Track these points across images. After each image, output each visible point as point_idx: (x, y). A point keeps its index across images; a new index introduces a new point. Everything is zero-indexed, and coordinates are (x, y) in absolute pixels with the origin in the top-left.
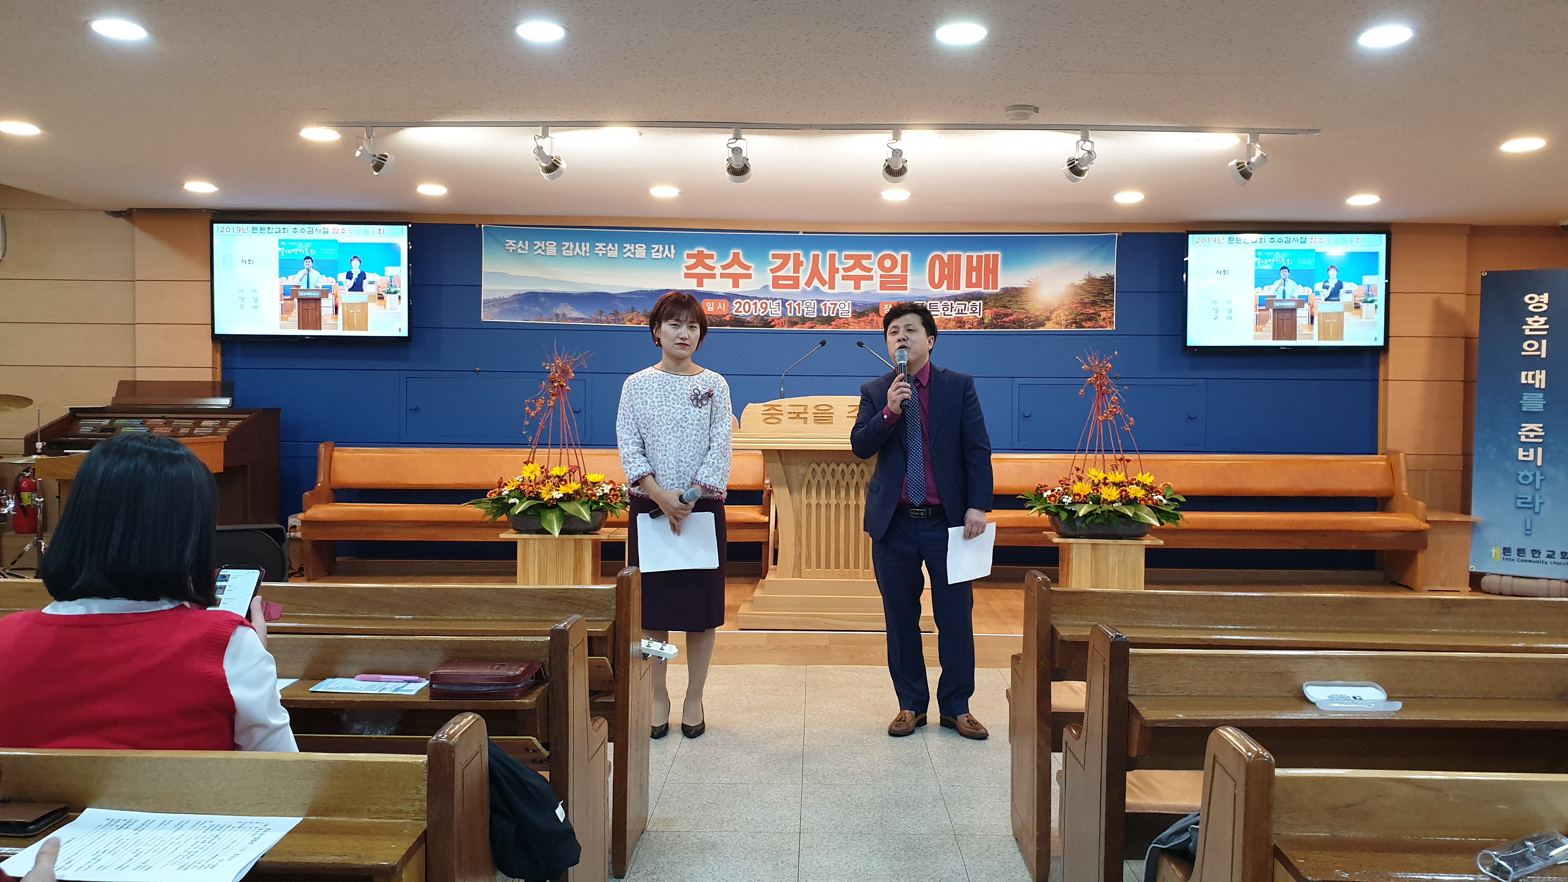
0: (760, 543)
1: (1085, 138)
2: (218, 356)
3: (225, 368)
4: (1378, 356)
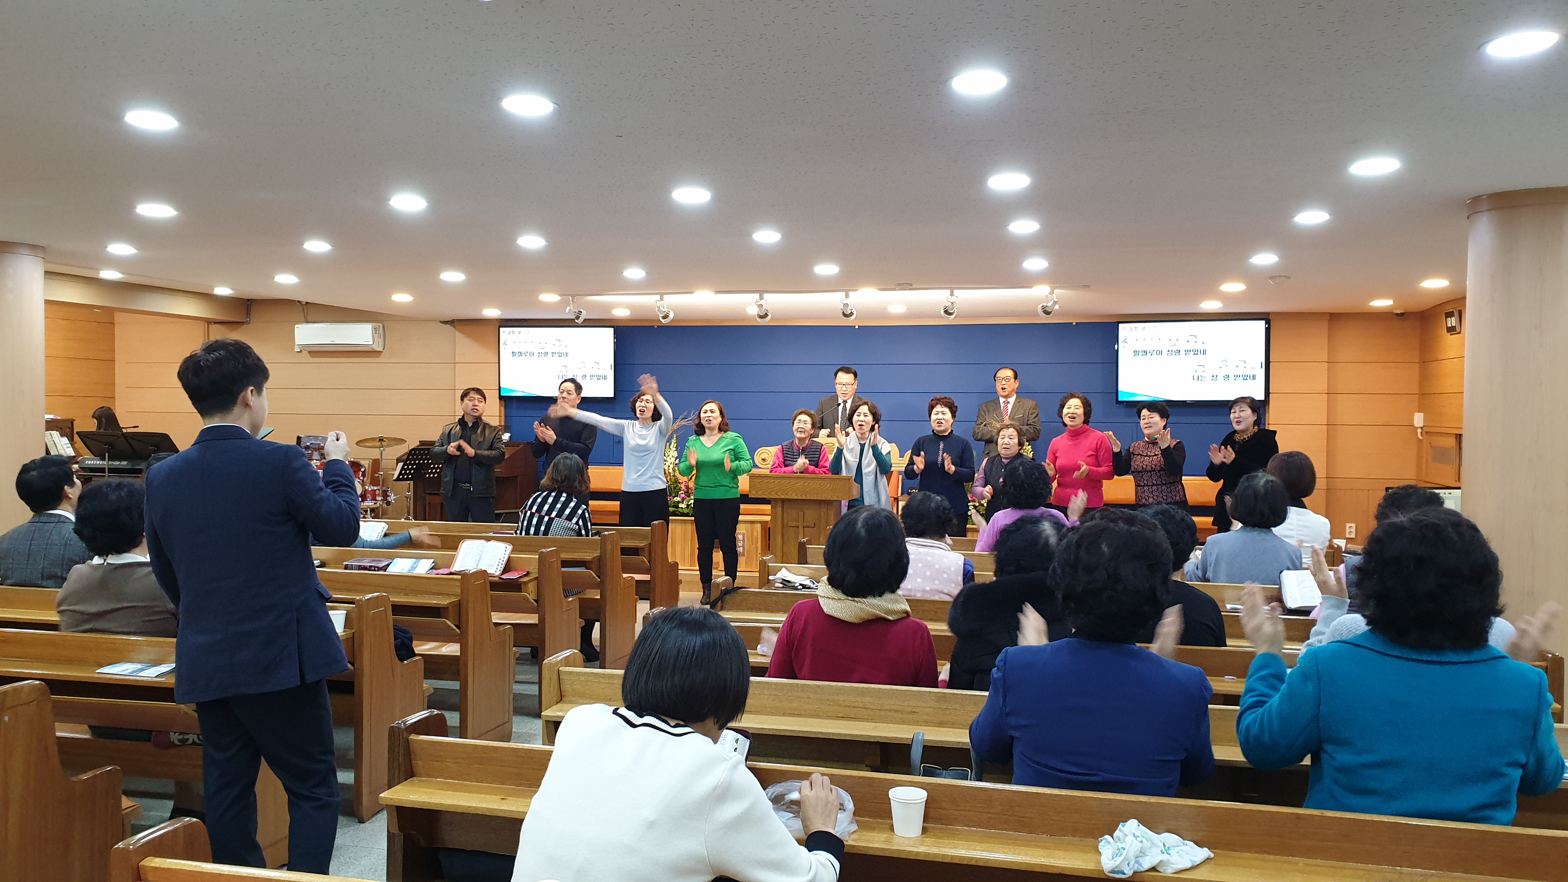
2: (501, 408)
3: (507, 416)
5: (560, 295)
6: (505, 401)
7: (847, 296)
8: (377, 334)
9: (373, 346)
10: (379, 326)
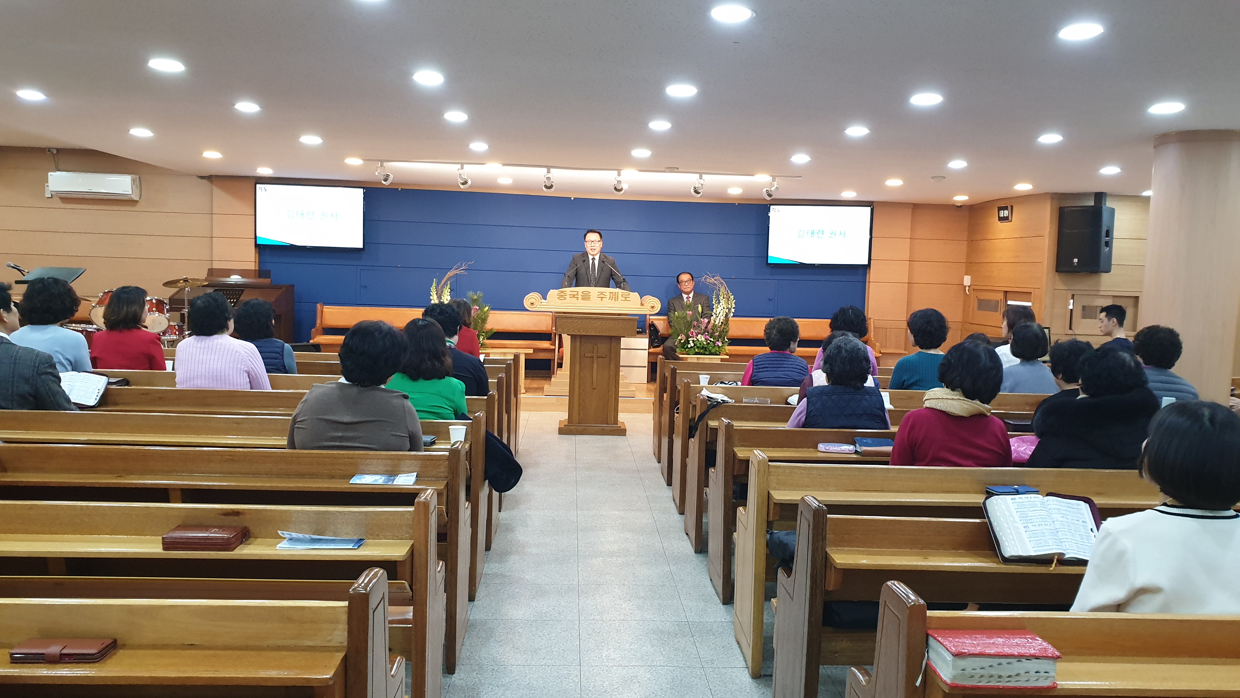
0: (550, 360)
1: (701, 178)
2: (257, 255)
3: (261, 262)
4: (866, 270)
5: (364, 160)
6: (259, 248)
7: (619, 175)
8: (135, 185)
9: (132, 195)
10: (136, 178)
